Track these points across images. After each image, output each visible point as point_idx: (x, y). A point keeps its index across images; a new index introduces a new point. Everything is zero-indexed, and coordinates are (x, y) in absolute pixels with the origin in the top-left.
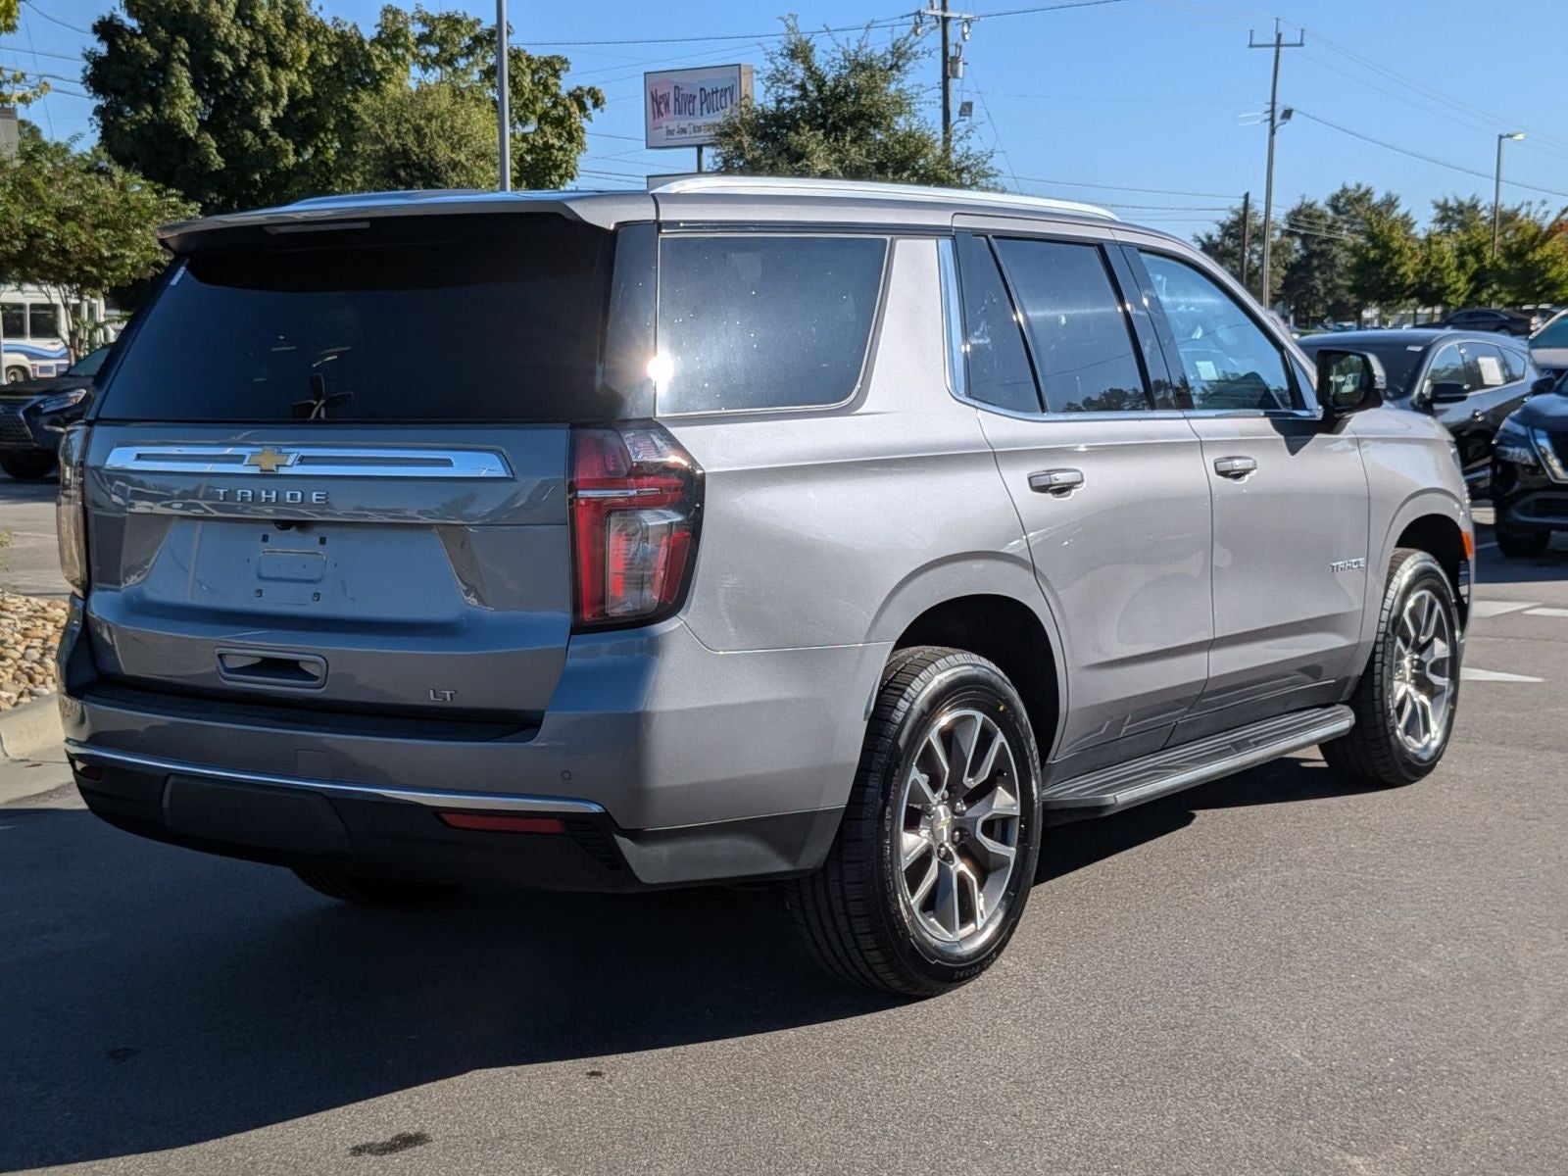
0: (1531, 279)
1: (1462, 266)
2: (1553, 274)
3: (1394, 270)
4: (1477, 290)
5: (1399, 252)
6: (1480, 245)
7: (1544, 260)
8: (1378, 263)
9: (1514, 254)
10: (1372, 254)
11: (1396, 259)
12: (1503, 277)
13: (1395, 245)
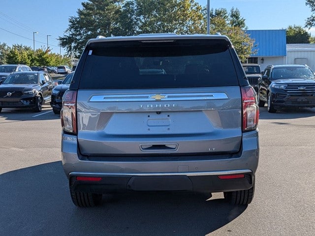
0: (43, 61)
1: (29, 58)
2: (47, 60)
3: (16, 59)
4: (32, 63)
5: (17, 55)
6: (31, 54)
7: (46, 57)
8: (13, 57)
9: (40, 56)
10: (12, 55)
11: (17, 56)
12: (38, 61)
13: (16, 54)
